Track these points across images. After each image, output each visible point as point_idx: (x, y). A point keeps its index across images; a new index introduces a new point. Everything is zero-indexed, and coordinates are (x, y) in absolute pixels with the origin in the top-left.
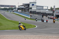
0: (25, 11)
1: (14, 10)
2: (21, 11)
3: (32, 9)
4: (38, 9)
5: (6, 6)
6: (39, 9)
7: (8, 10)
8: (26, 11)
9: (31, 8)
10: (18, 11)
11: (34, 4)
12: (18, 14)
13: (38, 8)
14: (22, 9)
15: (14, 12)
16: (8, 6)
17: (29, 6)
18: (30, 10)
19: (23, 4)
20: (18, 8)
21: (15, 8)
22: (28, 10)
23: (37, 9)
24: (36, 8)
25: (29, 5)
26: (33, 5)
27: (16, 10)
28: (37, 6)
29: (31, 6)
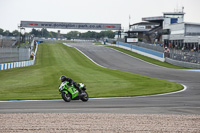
0: (149, 41)
1: (116, 36)
2: (136, 40)
3: (172, 33)
4: (190, 34)
5: (92, 26)
6: (194, 34)
7: (98, 37)
8: (152, 39)
9: (168, 32)
10: (129, 40)
11: (176, 19)
12: (129, 49)
13: (190, 30)
14: (140, 33)
15: (115, 43)
16: (99, 26)
17: (161, 25)
18: (165, 37)
19: (143, 19)
20: (129, 32)
21: (119, 33)
22: (159, 37)
23: (186, 34)
24: (183, 32)
25: (160, 22)
26: (174, 21)
27: (123, 37)
28: (186, 25)
29: (166, 25)
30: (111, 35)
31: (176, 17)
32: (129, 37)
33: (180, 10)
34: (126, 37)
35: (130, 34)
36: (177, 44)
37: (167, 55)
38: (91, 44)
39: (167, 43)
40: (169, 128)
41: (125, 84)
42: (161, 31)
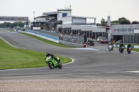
0: (48, 29)
1: (25, 26)
2: (39, 28)
3: (64, 23)
4: (76, 24)
5: (8, 18)
6: (78, 24)
7: (12, 26)
8: (50, 28)
9: (61, 22)
10: (34, 28)
11: (66, 14)
12: (34, 34)
13: (76, 21)
14: (42, 23)
15: (24, 30)
16: (12, 19)
17: (56, 18)
18: (59, 26)
19: (44, 14)
20: (34, 23)
21: (27, 23)
22: (55, 26)
23: (73, 24)
24: (71, 22)
25: (55, 15)
26: (64, 15)
27: (30, 26)
28: (73, 17)
29: (60, 18)
30: (22, 25)
31: (66, 12)
32: (34, 26)
33: (68, 8)
34: (32, 26)
35: (35, 24)
36: (67, 31)
37: (61, 38)
38: (7, 32)
39: (60, 30)
40: (62, 89)
41: (32, 59)
42: (56, 22)
